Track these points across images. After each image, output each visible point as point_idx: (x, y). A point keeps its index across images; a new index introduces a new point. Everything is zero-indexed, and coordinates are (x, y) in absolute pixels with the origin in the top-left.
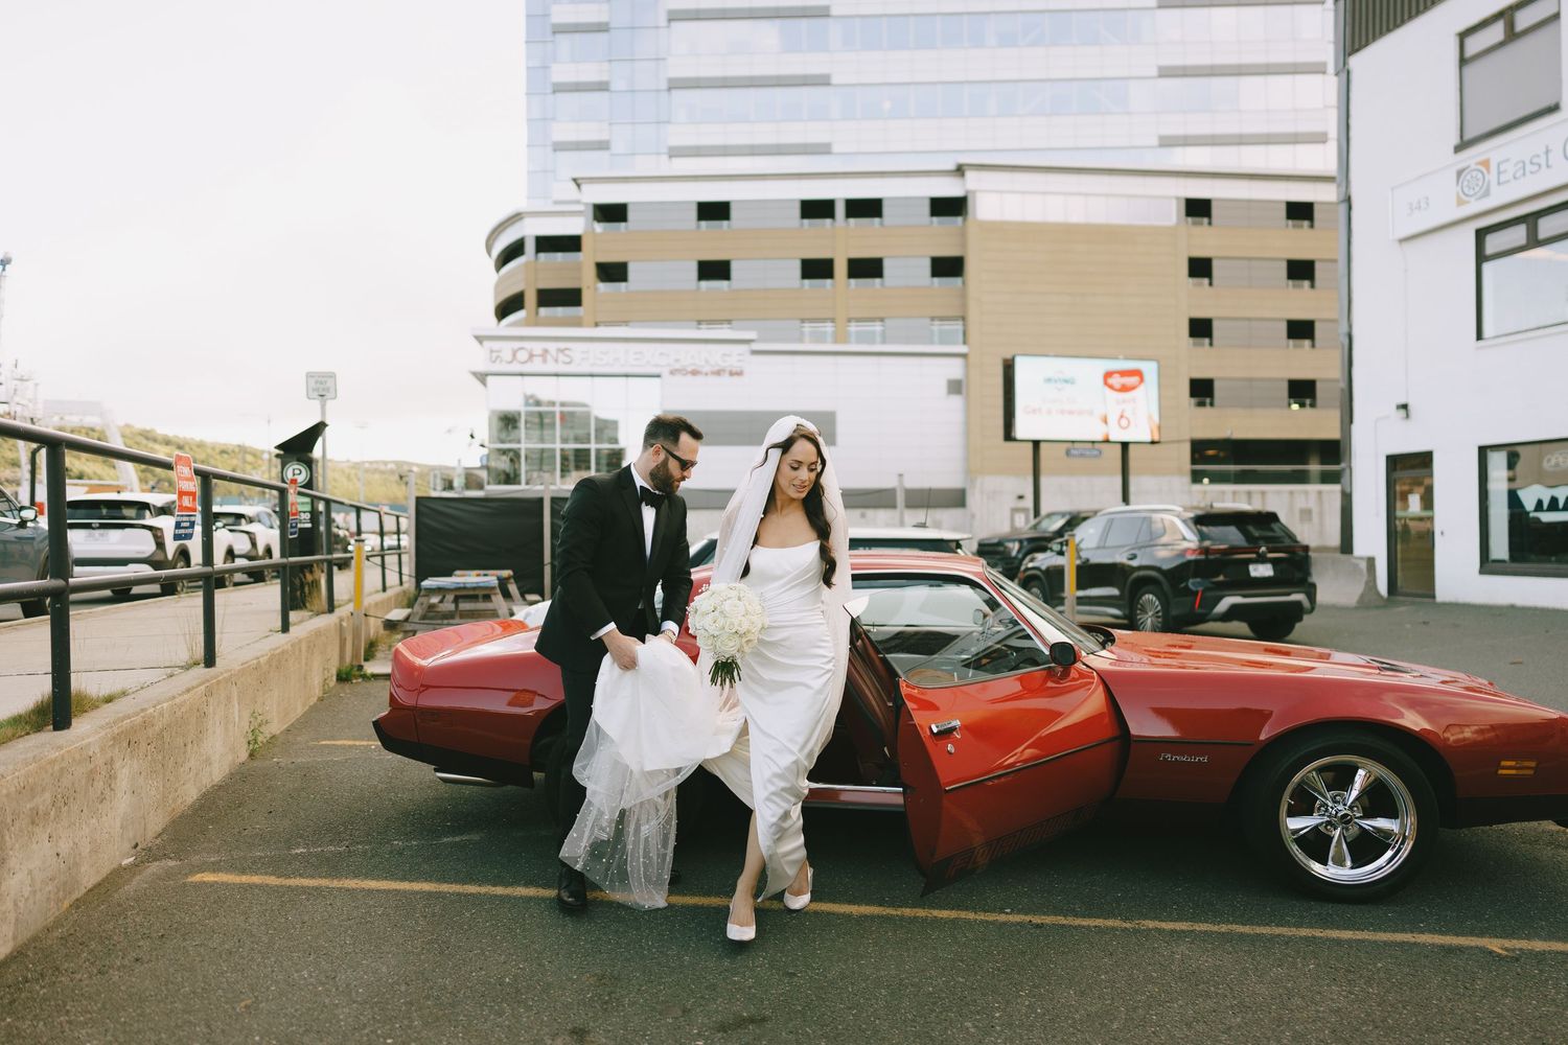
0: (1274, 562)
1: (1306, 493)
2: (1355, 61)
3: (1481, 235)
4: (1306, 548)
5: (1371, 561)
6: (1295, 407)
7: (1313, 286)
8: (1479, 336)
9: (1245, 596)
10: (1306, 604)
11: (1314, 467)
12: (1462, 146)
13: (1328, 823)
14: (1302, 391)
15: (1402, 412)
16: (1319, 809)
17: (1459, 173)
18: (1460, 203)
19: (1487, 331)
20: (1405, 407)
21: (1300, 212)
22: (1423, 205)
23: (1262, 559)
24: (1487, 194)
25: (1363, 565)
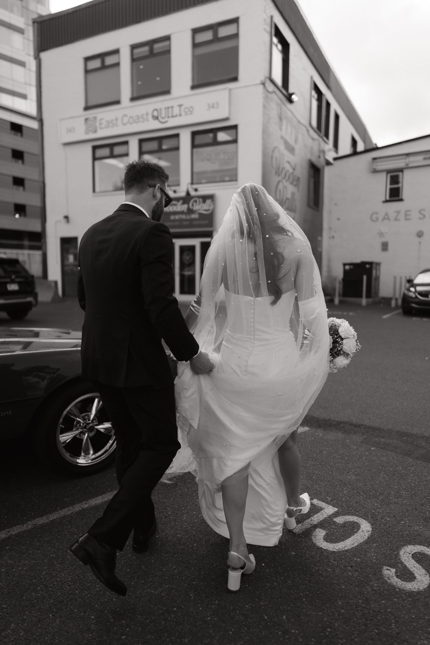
0: (19, 283)
1: (23, 254)
2: (44, 55)
3: (95, 148)
4: (33, 277)
5: (56, 283)
6: (17, 216)
7: (23, 162)
8: (94, 191)
9: (6, 299)
10: (34, 302)
11: (26, 243)
12: (87, 108)
13: (81, 433)
14: (20, 209)
15: (65, 220)
16: (76, 426)
17: (86, 120)
18: (87, 133)
19: (97, 189)
20: (66, 217)
21: (17, 128)
22: (72, 130)
23: (13, 282)
24: (95, 131)
25: (53, 284)
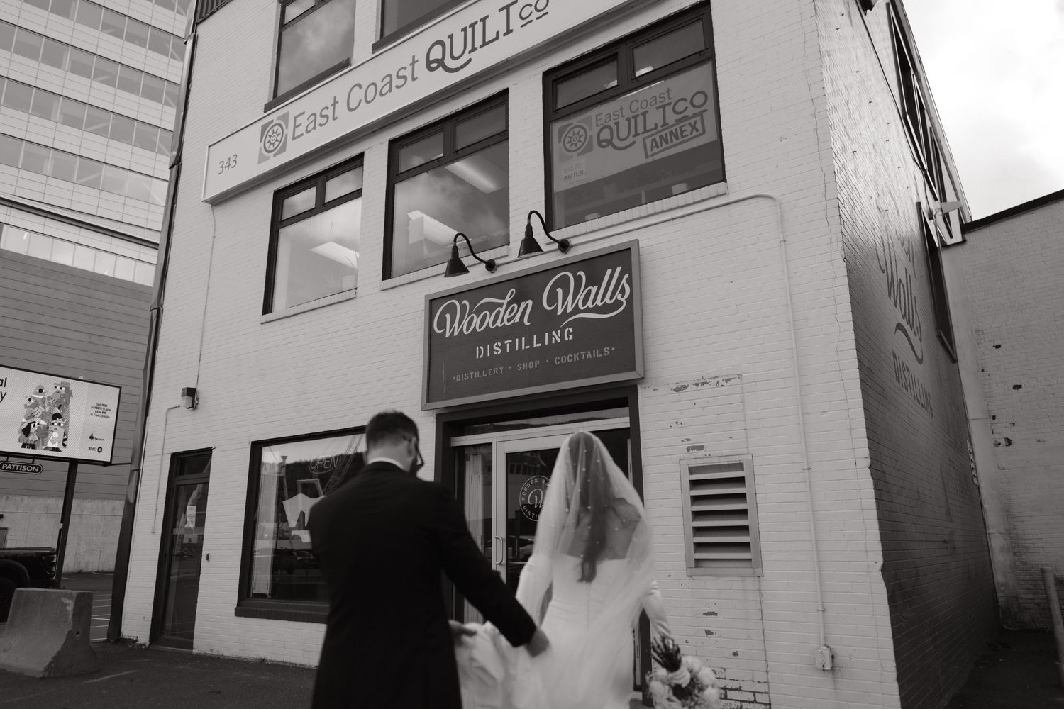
2: (202, 29)
3: (280, 197)
8: (267, 308)
12: (276, 100)
15: (188, 401)
18: (262, 159)
20: (191, 393)
22: (232, 163)
24: (282, 147)
